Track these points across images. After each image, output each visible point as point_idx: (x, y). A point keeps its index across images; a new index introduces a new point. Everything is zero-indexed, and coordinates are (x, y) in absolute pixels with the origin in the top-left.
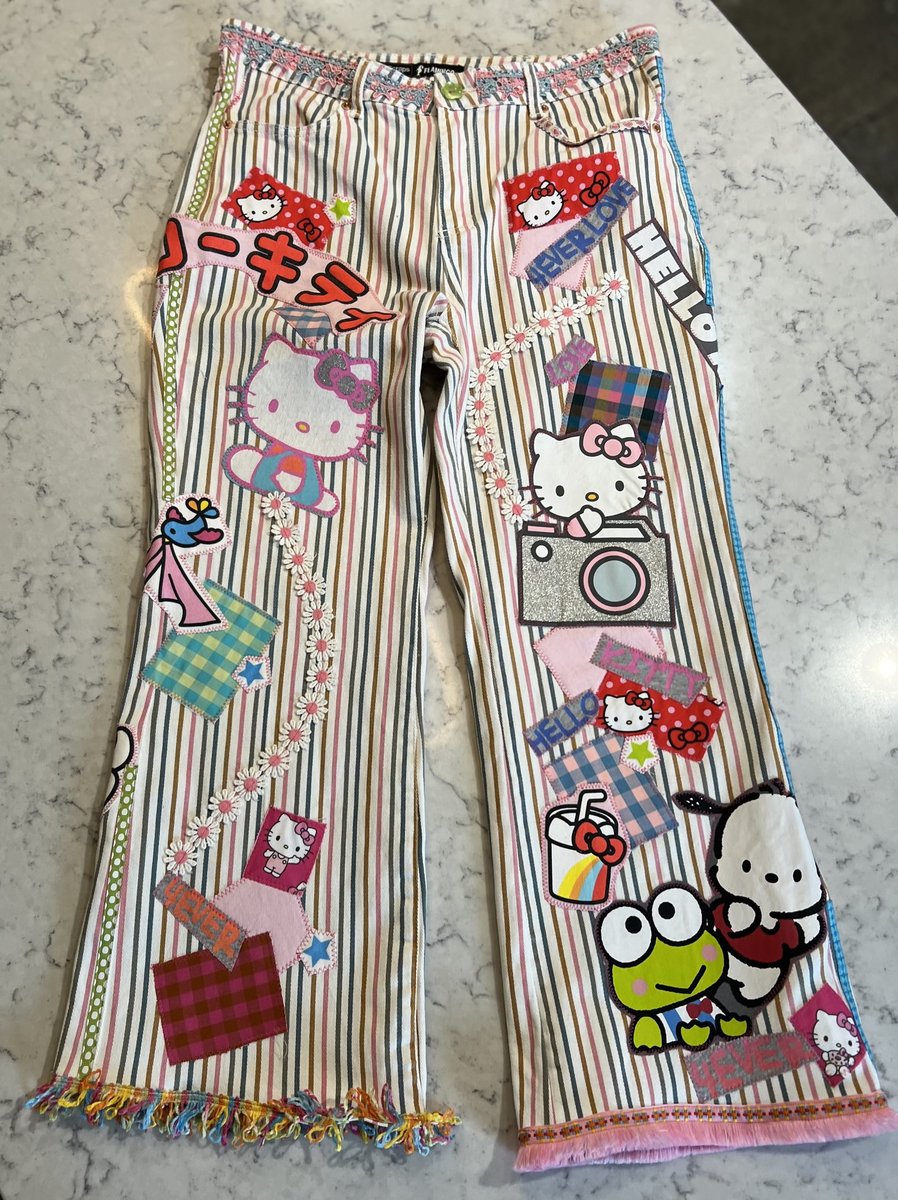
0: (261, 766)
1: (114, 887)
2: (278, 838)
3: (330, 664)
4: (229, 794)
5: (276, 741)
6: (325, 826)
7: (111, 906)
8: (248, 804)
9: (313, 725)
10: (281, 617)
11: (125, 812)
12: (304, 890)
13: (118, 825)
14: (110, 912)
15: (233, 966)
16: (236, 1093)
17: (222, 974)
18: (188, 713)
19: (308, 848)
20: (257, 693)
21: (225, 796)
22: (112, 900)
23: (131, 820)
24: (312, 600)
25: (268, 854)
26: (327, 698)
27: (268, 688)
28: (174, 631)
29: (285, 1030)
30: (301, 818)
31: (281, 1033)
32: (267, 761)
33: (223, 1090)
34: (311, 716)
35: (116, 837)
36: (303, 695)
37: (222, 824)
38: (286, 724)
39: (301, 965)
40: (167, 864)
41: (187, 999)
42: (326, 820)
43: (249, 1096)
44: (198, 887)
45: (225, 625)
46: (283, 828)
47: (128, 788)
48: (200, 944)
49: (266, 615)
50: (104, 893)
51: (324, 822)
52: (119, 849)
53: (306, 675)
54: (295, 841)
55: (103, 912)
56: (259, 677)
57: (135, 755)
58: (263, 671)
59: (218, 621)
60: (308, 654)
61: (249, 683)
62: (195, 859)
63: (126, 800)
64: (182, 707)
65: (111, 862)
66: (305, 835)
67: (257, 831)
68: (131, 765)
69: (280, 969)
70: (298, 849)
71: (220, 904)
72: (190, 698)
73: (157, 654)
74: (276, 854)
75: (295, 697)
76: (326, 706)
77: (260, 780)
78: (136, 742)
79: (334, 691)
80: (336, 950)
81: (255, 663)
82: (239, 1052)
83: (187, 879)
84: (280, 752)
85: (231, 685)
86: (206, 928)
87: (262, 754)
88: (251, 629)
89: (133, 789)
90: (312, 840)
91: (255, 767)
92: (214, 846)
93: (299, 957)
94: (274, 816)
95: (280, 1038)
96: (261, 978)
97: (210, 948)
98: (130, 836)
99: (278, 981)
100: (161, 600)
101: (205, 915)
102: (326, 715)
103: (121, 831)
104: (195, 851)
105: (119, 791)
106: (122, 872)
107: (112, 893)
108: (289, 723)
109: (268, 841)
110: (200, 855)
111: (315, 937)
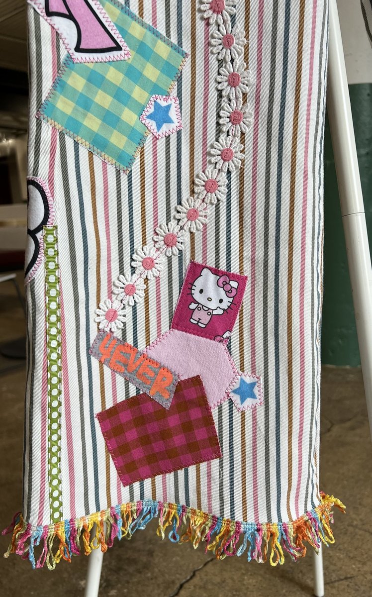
0: (179, 220)
1: (54, 356)
2: (201, 291)
3: (245, 101)
4: (150, 250)
5: (192, 192)
6: (246, 278)
7: (54, 374)
8: (170, 259)
9: (229, 172)
10: (187, 47)
11: (52, 279)
12: (229, 338)
13: (47, 293)
14: (55, 380)
15: (169, 405)
16: (182, 502)
17: (161, 412)
18: (97, 161)
19: (231, 300)
20: (168, 138)
21: (147, 253)
22: (54, 368)
23: (60, 286)
24: (221, 22)
25: (193, 306)
26: (243, 141)
27: (179, 133)
28: (69, 57)
29: (219, 456)
30: (222, 272)
31: (216, 458)
32: (184, 215)
33: (171, 499)
34: (226, 163)
35: (47, 306)
36: (217, 141)
37: (146, 280)
38: (201, 174)
39: (231, 403)
40: (99, 323)
41: (132, 435)
42: (247, 273)
43: (193, 504)
44: (130, 340)
45: (126, 54)
46: (206, 280)
47: (51, 252)
48: (138, 390)
49: (169, 44)
50: (45, 362)
51: (245, 274)
52: (53, 318)
53: (219, 117)
54: (218, 294)
55: (47, 381)
56: (169, 121)
57: (52, 214)
58: (173, 114)
59: (118, 48)
60: (220, 92)
61: (159, 127)
62: (124, 316)
63: (52, 266)
64: (91, 154)
65: (47, 332)
66: (228, 288)
67: (181, 286)
68: (49, 226)
69: (212, 405)
70: (221, 301)
71: (152, 354)
72: (99, 144)
73: (54, 87)
74: (201, 307)
75: (209, 144)
76: (243, 151)
77: (180, 234)
78: (49, 198)
79: (249, 131)
80: (262, 390)
81: (163, 104)
82: (181, 473)
83: (118, 334)
84: (197, 205)
85: (139, 128)
86: (141, 376)
87: (179, 208)
88: (155, 60)
89: (57, 253)
90: (234, 292)
91: (173, 223)
92: (141, 301)
93: (228, 396)
94: (196, 270)
95: (215, 463)
96: (195, 414)
97: (147, 392)
98: (62, 302)
99: (210, 416)
100: (49, 14)
101: (140, 365)
102: (243, 161)
103: (52, 299)
104: (124, 308)
105: (41, 256)
106: (59, 340)
107: (54, 362)
108: (204, 172)
109: (192, 294)
110: (129, 311)
111: (241, 379)
